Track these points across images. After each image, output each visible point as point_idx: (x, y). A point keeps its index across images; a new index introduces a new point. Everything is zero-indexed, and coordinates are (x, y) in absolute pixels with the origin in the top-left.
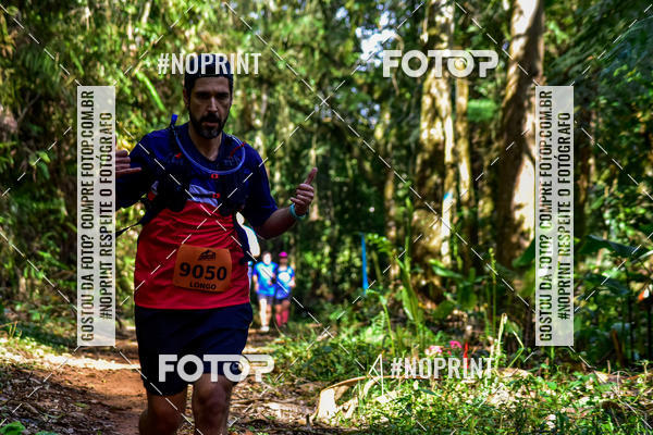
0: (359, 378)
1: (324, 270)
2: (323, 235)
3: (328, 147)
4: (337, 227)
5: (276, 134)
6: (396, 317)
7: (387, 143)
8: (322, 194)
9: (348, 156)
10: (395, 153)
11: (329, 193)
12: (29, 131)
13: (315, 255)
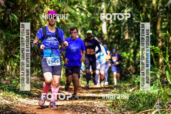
0: (149, 110)
1: (131, 60)
2: (131, 45)
3: (132, 8)
4: (136, 41)
5: (110, 3)
6: (163, 81)
7: (158, 6)
8: (130, 28)
9: (141, 12)
10: (161, 10)
11: (133, 28)
12: (9, 5)
13: (127, 53)
